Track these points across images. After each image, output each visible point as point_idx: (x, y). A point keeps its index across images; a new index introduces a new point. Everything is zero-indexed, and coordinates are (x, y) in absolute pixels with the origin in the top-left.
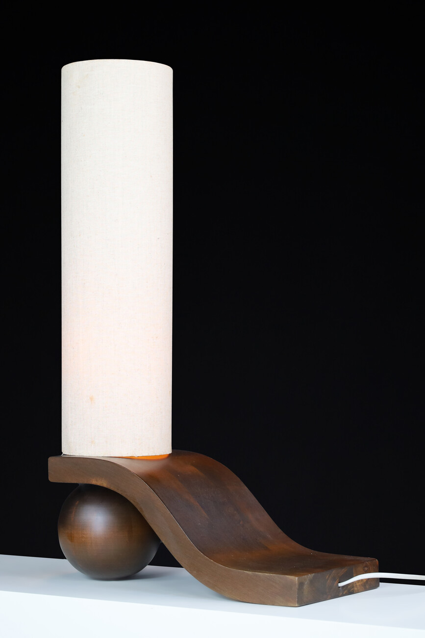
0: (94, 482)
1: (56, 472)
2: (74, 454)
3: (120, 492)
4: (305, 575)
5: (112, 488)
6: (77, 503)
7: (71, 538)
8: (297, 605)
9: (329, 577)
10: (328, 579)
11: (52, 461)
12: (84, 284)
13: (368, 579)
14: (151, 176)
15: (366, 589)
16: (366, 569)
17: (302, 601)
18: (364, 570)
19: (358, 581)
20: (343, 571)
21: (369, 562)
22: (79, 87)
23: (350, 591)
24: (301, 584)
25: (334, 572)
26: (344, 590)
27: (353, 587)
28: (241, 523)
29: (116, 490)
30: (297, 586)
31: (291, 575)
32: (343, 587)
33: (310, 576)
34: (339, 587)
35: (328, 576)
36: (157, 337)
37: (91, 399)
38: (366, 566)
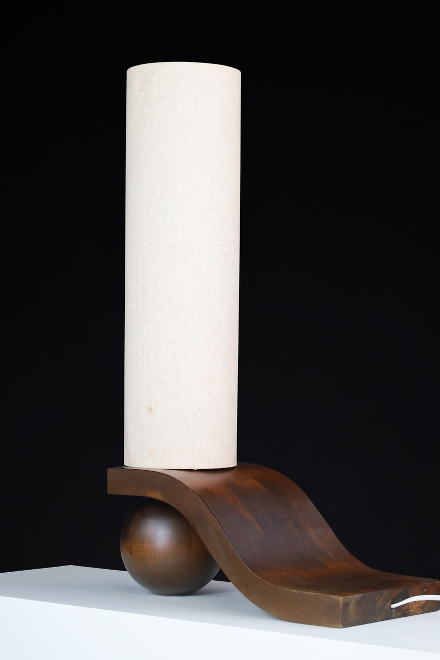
0: (150, 494)
1: (115, 484)
2: (133, 466)
3: (173, 505)
4: (351, 595)
5: (167, 501)
6: (137, 516)
7: (130, 551)
8: (341, 626)
9: (380, 598)
10: (378, 600)
11: (112, 472)
12: (144, 292)
13: (427, 601)
14: (214, 182)
15: (424, 612)
16: (425, 590)
17: (346, 622)
18: (422, 591)
19: (415, 602)
20: (396, 592)
21: (429, 583)
22: (141, 91)
23: (404, 612)
24: (346, 605)
25: (386, 592)
26: (398, 612)
27: (409, 609)
28: (300, 540)
29: (170, 503)
30: (341, 607)
31: (336, 595)
32: (397, 608)
33: (357, 596)
34: (392, 609)
35: (379, 596)
36: (218, 347)
37: (150, 409)
38: (425, 588)
